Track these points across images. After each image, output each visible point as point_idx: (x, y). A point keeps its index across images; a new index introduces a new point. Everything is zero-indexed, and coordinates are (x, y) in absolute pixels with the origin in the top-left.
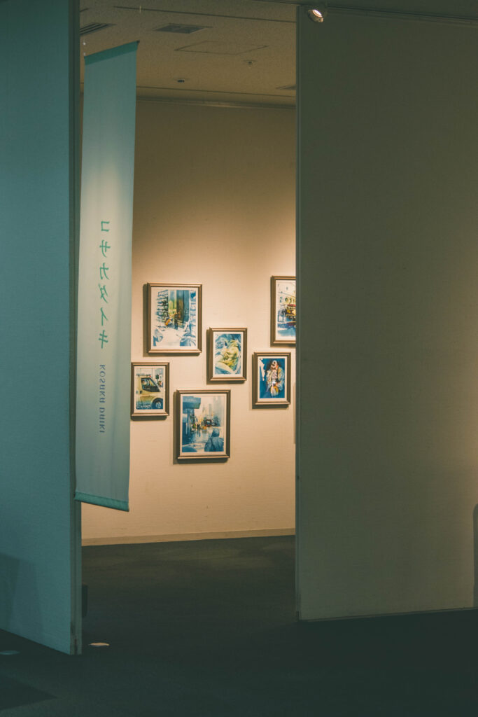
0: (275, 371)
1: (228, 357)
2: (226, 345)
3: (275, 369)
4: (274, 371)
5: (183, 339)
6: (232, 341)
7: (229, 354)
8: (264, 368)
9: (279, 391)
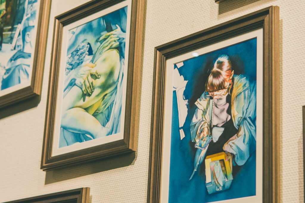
0: (222, 94)
1: (92, 87)
2: (90, 52)
3: (221, 87)
4: (217, 94)
5: (8, 71)
6: (105, 34)
7: (95, 76)
8: (186, 95)
9: (236, 169)
